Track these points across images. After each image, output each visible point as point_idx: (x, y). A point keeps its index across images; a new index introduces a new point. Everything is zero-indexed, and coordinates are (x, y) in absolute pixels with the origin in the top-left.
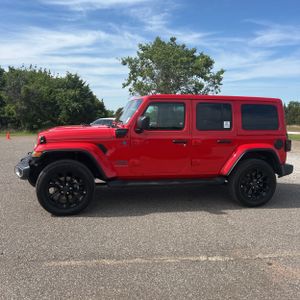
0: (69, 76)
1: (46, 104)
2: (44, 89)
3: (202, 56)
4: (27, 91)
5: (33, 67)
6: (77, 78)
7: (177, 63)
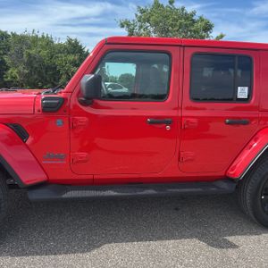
0: (70, 41)
1: (48, 68)
2: (44, 53)
3: (202, 19)
4: (29, 55)
5: (36, 32)
6: (76, 43)
7: (175, 25)
